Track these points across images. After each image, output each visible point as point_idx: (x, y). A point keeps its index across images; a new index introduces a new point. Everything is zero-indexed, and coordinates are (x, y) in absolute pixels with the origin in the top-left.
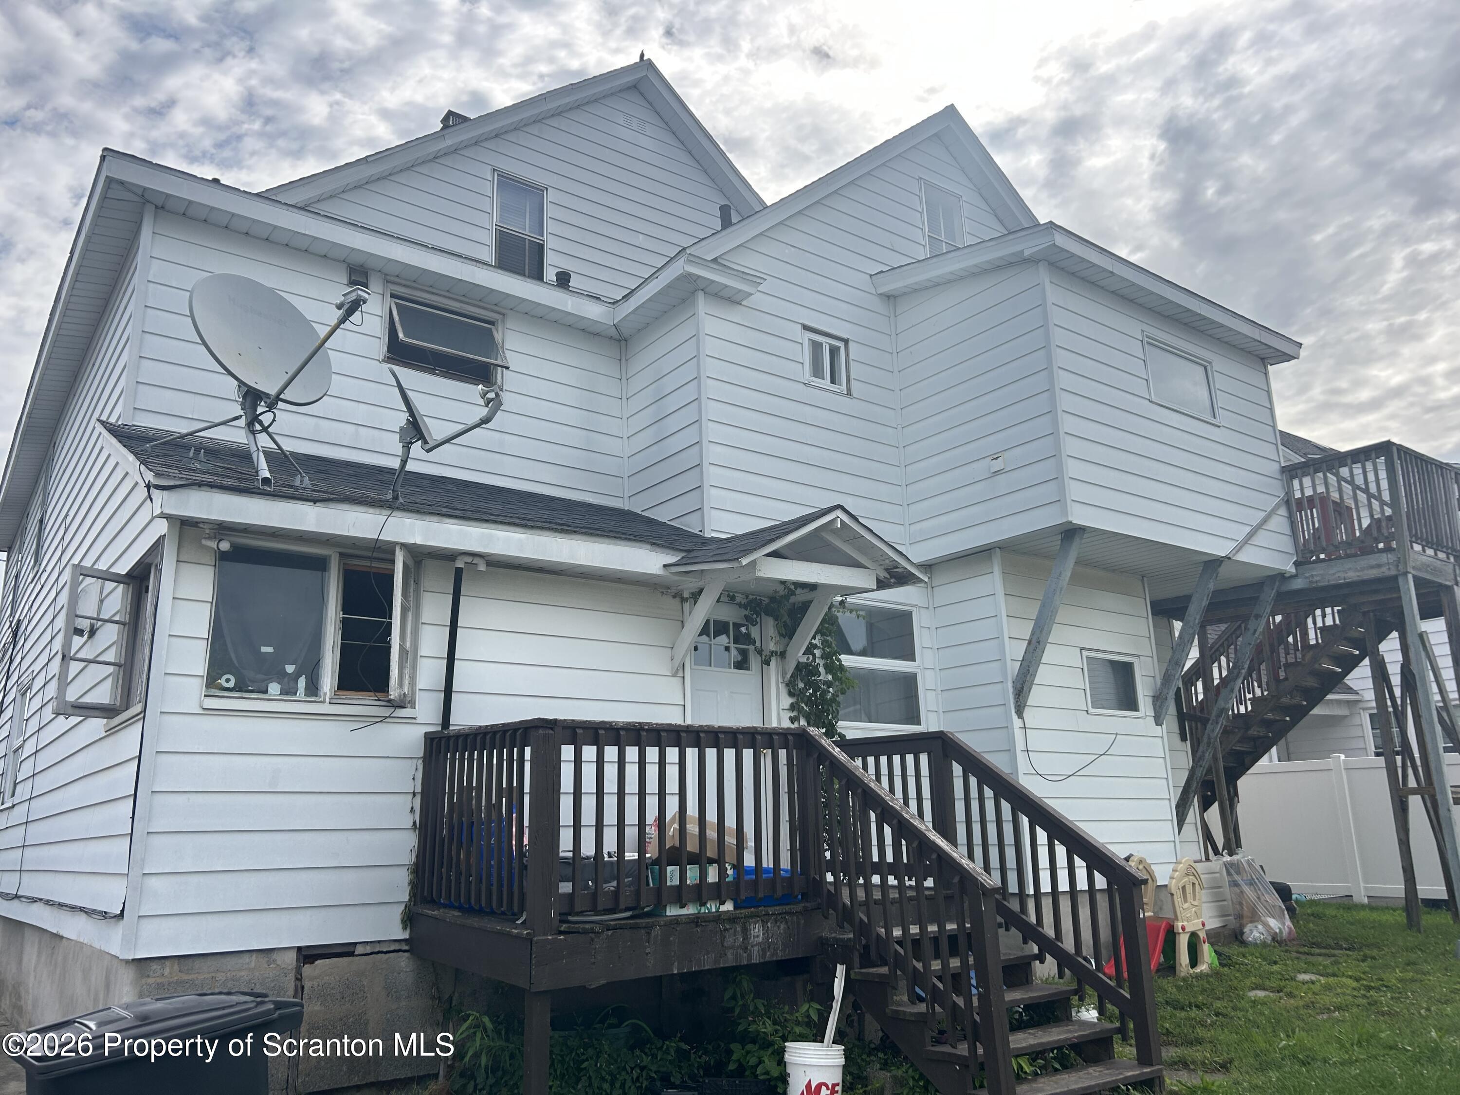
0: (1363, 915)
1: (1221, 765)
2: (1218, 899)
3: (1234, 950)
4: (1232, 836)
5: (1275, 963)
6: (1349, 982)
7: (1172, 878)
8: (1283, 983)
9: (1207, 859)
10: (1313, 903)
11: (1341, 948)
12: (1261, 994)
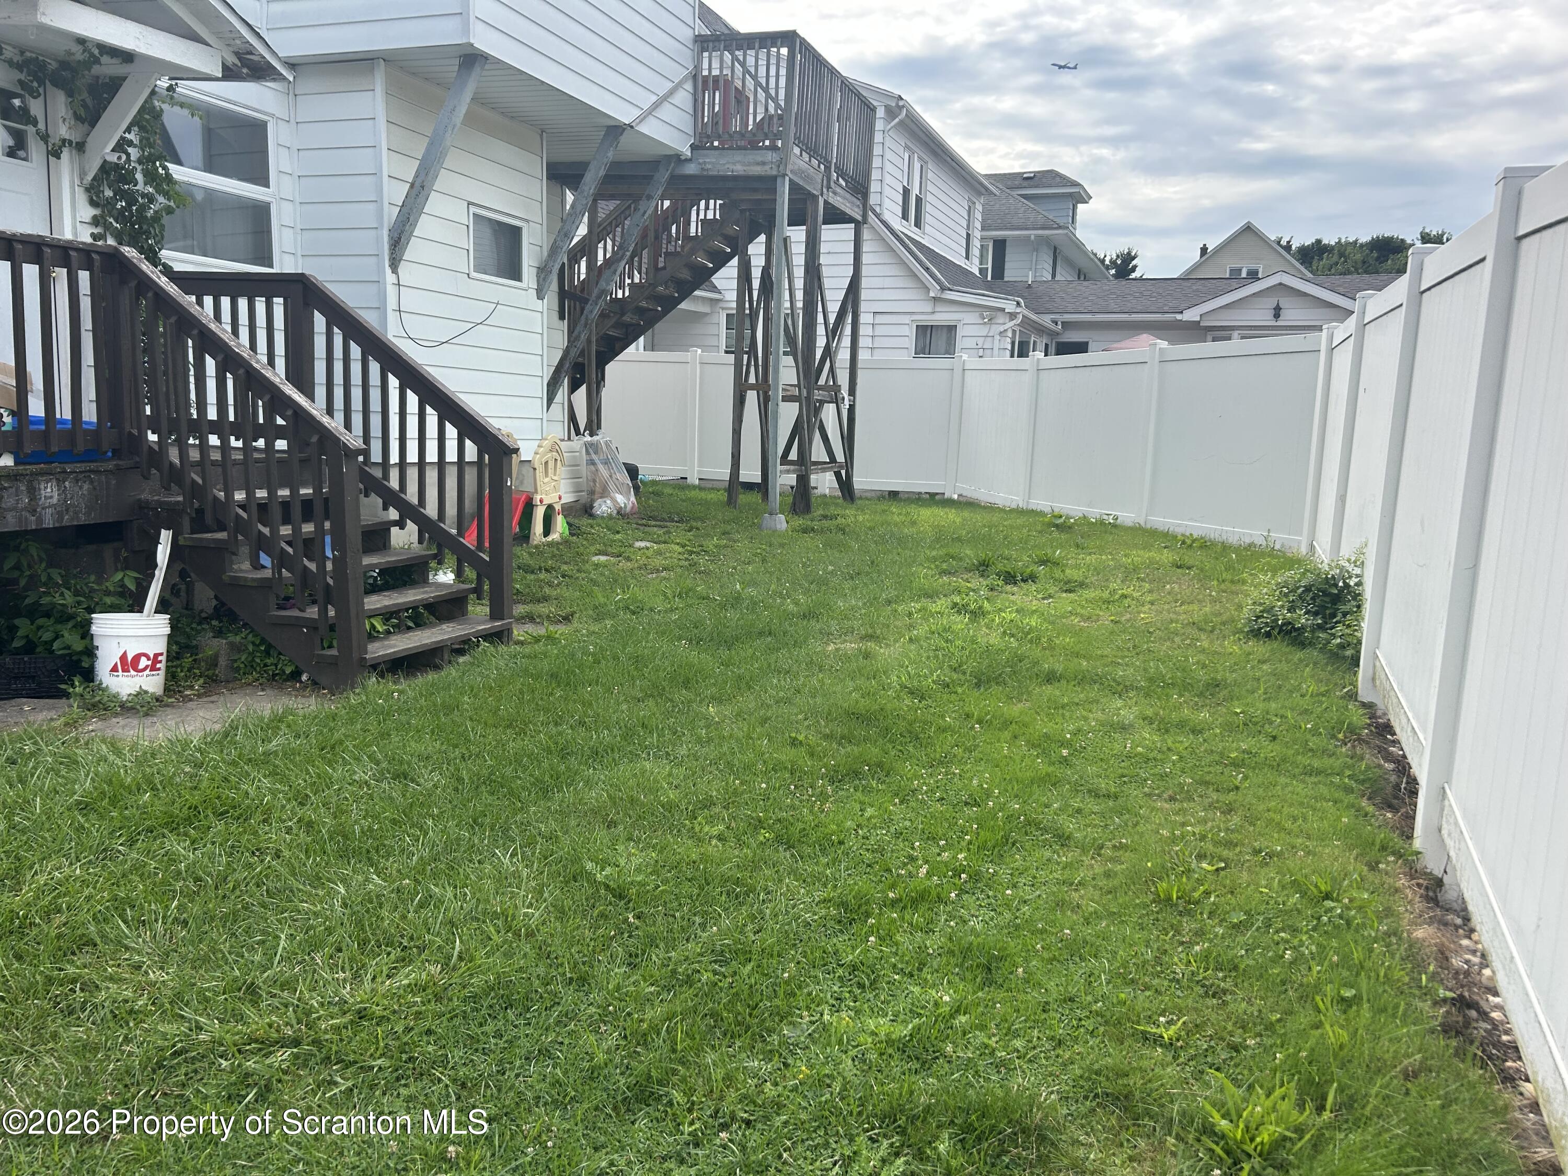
0: (693, 494)
1: (594, 348)
2: (575, 476)
3: (585, 521)
4: (595, 417)
5: (618, 532)
6: (677, 548)
7: (536, 453)
8: (623, 549)
9: (569, 439)
10: (654, 483)
11: (673, 521)
12: (603, 558)
